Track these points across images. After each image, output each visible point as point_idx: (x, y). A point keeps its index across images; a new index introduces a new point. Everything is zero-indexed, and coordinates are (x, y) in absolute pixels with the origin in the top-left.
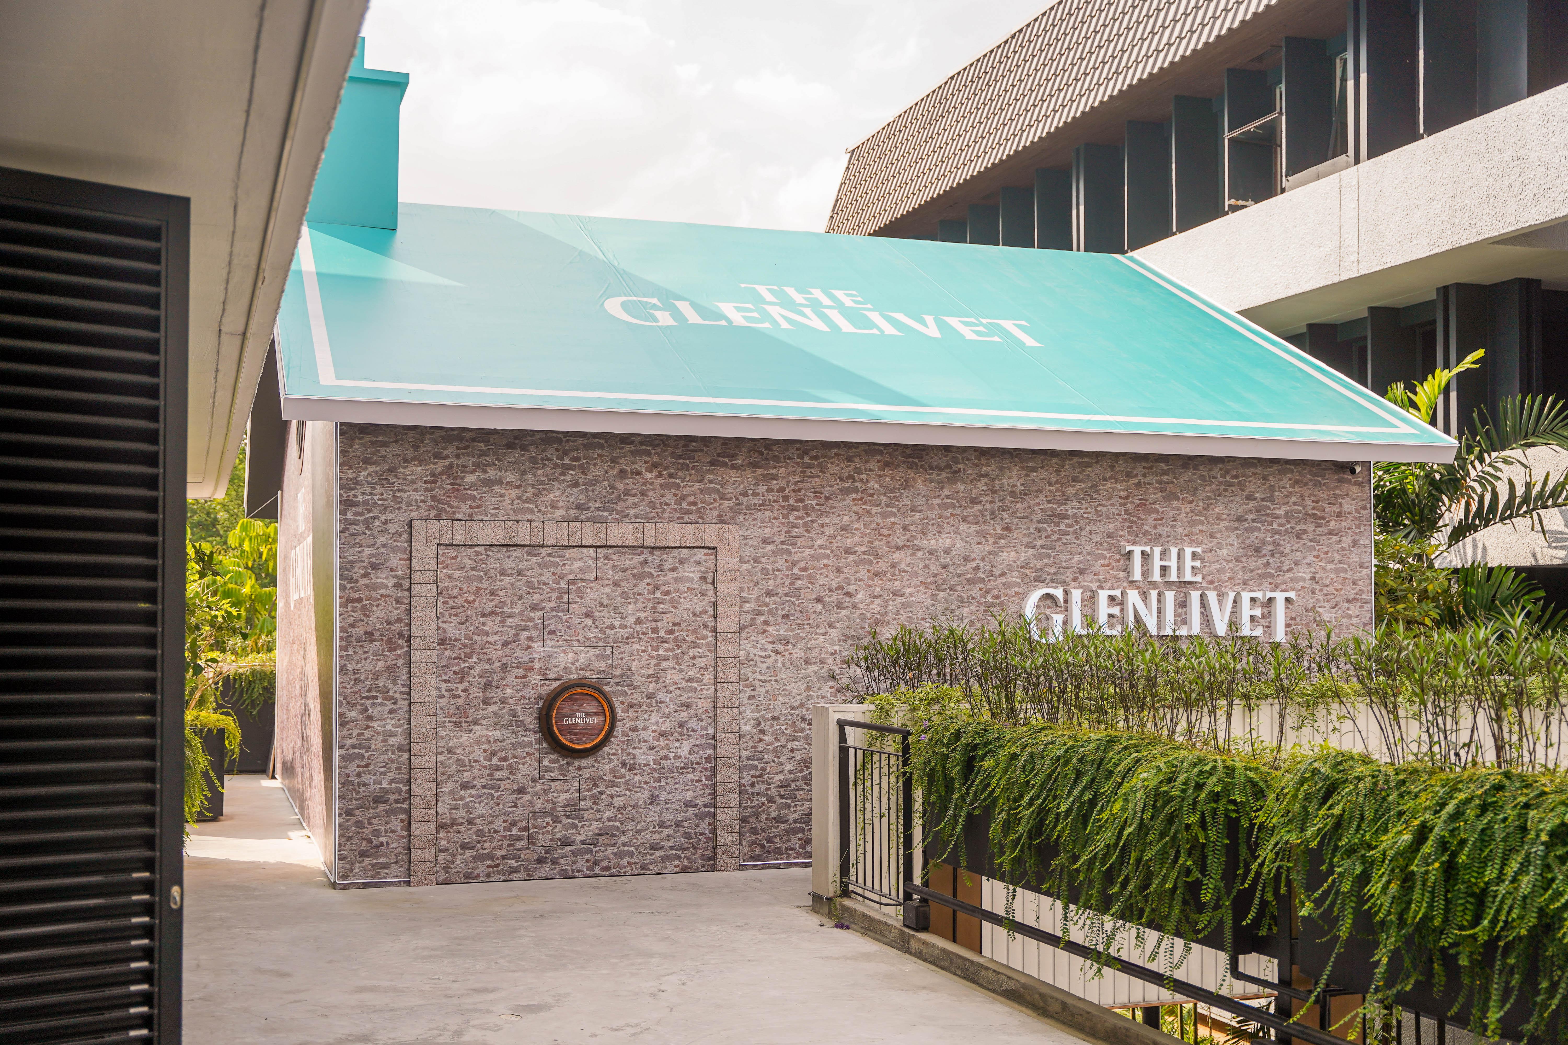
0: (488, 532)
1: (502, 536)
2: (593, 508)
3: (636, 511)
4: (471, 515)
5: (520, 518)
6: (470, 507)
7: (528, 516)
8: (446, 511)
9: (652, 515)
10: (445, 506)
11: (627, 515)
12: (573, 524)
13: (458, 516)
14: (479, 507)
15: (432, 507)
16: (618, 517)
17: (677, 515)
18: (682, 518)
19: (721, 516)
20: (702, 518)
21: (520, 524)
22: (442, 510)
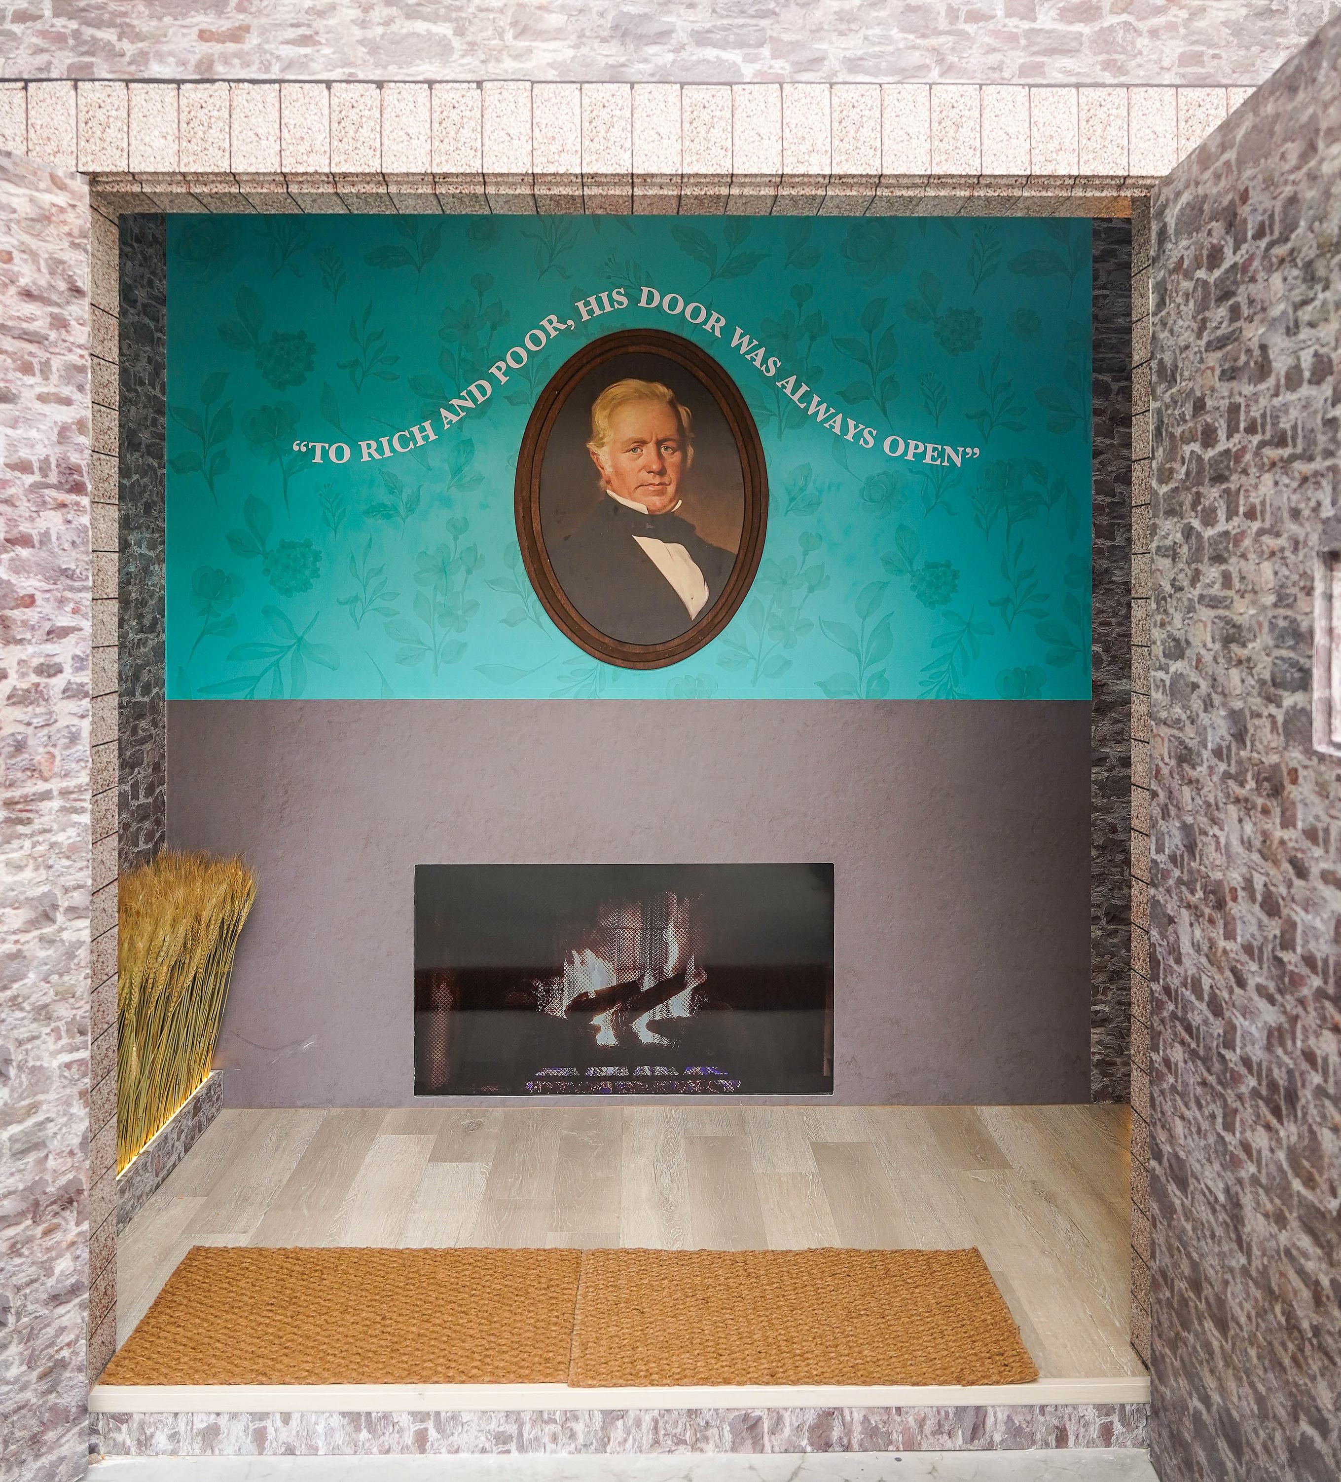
0: (267, 126)
1: (320, 139)
2: (681, 36)
3: (853, 45)
4: (206, 63)
5: (393, 72)
6: (204, 36)
7: (429, 69)
8: (113, 54)
9: (915, 58)
10: (108, 35)
11: (817, 61)
12: (597, 93)
13: (156, 70)
14: (236, 35)
15: (60, 38)
16: (782, 66)
17: (1017, 58)
18: (1038, 69)
19: (1197, 59)
20: (1121, 70)
21: (391, 90)
22: (94, 48)
